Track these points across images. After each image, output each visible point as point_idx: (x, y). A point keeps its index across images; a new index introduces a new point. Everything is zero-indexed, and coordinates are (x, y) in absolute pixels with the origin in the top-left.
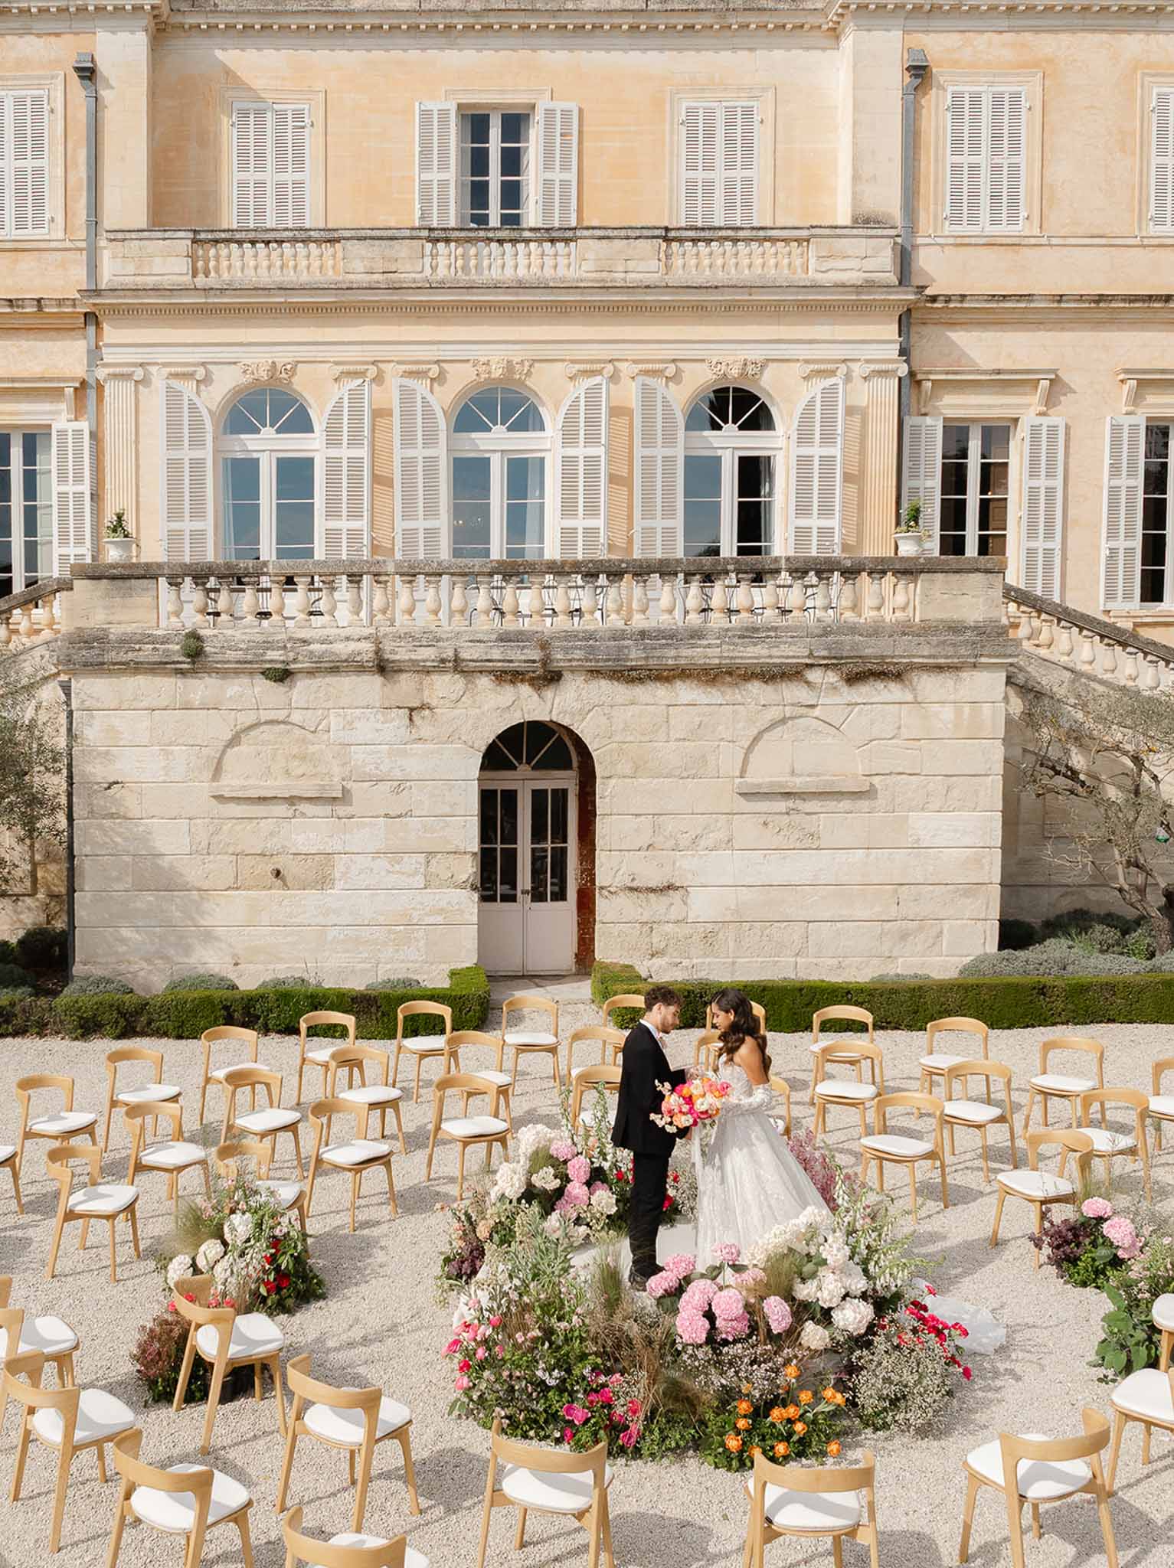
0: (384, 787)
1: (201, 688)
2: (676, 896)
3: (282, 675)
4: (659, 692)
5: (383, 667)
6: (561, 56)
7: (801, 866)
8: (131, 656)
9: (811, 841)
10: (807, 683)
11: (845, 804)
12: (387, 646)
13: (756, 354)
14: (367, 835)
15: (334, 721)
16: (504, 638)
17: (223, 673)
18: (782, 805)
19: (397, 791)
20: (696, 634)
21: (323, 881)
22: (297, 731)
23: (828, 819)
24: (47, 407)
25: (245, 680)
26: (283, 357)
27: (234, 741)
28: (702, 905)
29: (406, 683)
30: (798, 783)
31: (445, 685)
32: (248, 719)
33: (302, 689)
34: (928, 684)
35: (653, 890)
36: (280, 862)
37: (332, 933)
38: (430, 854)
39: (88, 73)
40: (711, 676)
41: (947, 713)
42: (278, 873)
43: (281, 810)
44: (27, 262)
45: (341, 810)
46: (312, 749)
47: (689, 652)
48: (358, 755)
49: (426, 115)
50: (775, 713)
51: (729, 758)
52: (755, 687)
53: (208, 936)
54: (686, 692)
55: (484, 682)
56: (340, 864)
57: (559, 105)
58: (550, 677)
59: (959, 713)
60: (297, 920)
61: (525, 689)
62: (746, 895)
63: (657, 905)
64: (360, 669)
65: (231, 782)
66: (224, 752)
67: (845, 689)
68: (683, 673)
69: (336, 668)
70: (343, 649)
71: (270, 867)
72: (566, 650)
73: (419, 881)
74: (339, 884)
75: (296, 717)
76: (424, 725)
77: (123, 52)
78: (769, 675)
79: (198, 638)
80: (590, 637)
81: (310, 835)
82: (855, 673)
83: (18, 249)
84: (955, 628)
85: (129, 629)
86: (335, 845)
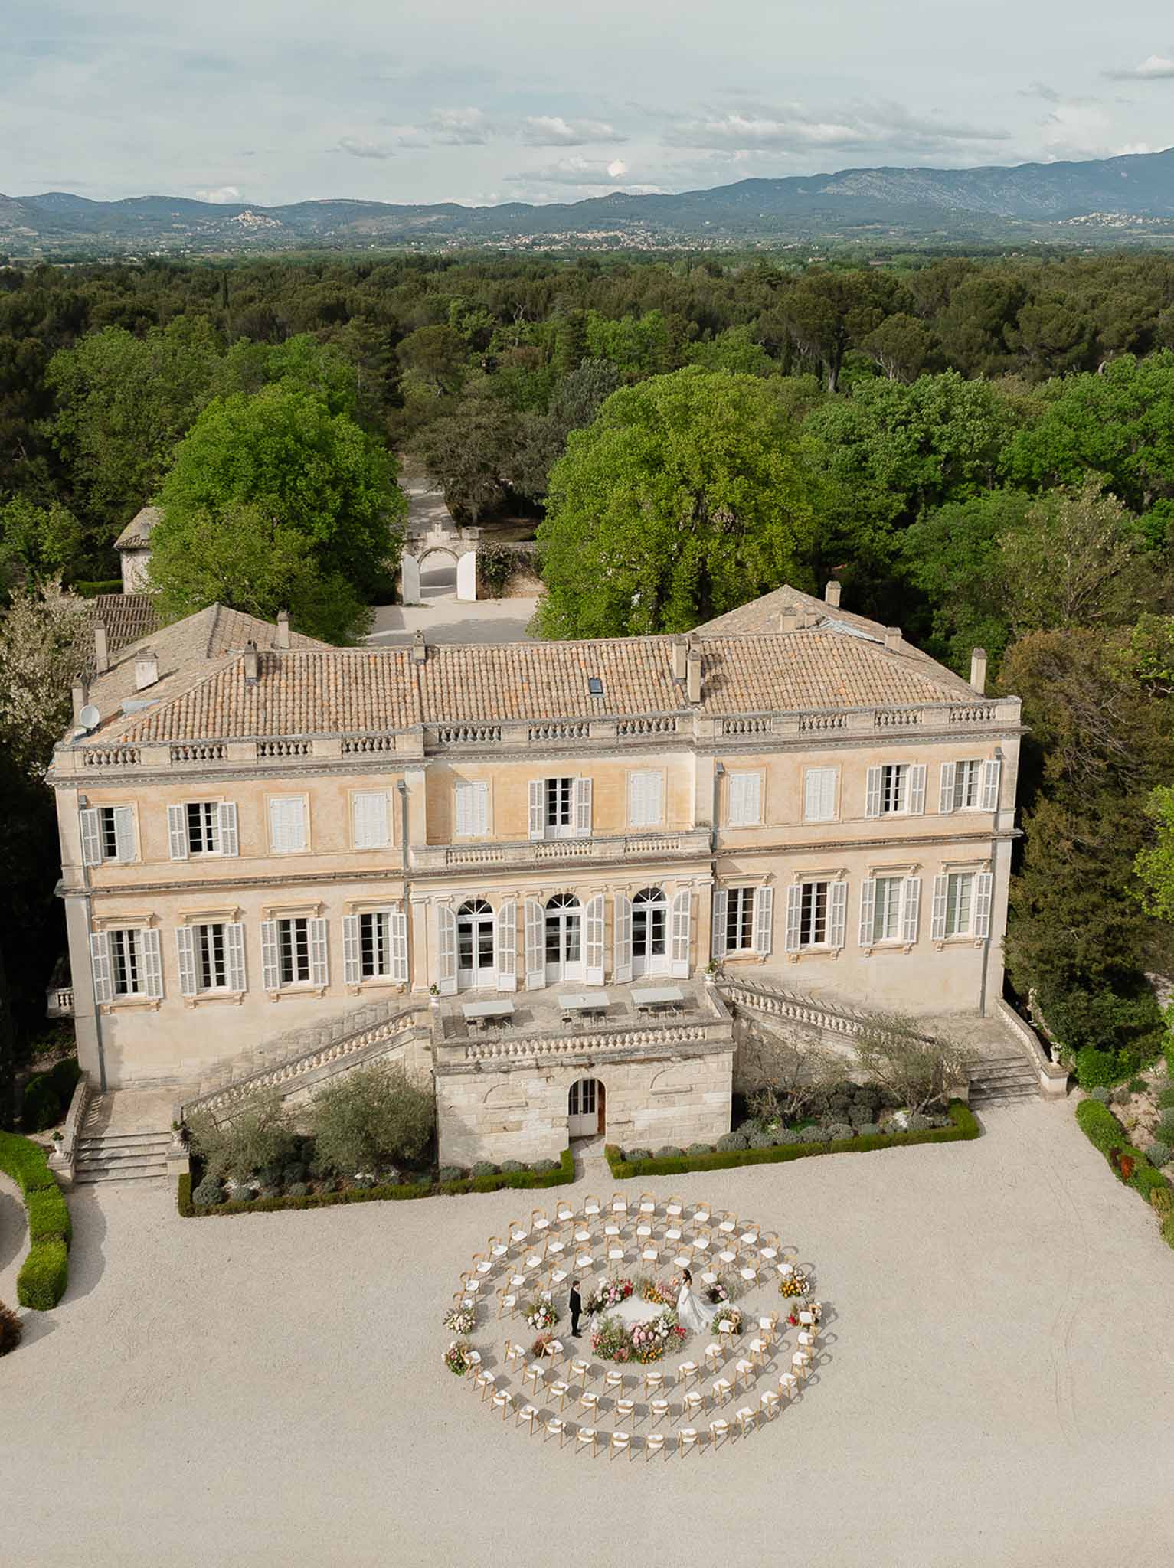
0: (539, 1100)
1: (480, 1077)
2: (630, 1124)
3: (506, 1072)
4: (626, 1067)
5: (538, 1067)
6: (585, 761)
7: (670, 1112)
8: (457, 1071)
9: (673, 1104)
10: (671, 1061)
11: (682, 1094)
12: (541, 1061)
13: (659, 880)
14: (532, 1115)
15: (523, 1083)
16: (576, 1056)
17: (488, 1073)
18: (664, 1095)
19: (543, 1100)
20: (637, 1050)
21: (519, 1129)
22: (511, 1087)
23: (677, 1098)
24: (383, 907)
25: (494, 1074)
26: (481, 892)
27: (491, 1091)
28: (639, 1126)
29: (545, 1070)
30: (669, 1089)
31: (557, 1071)
32: (495, 1085)
33: (511, 1076)
34: (708, 1058)
35: (622, 1123)
36: (505, 1125)
38: (553, 1118)
39: (402, 788)
40: (640, 1062)
41: (715, 1065)
42: (504, 1128)
43: (505, 1110)
44: (379, 856)
45: (525, 1108)
46: (515, 1091)
47: (635, 1057)
48: (530, 1092)
49: (533, 786)
50: (660, 1071)
51: (647, 1083)
52: (655, 1063)
53: (482, 1148)
54: (633, 1066)
55: (571, 1068)
56: (524, 1123)
57: (583, 779)
58: (592, 1065)
59: (718, 1065)
60: (511, 1141)
61: (583, 1070)
62: (653, 1121)
63: (625, 1127)
64: (531, 1068)
65: (490, 1103)
66: (487, 1095)
67: (683, 1062)
68: (633, 1061)
69: (524, 1068)
70: (525, 1063)
71: (502, 1126)
72: (597, 1059)
73: (550, 1126)
74: (525, 1129)
75: (510, 1083)
76: (551, 1082)
77: (416, 779)
78: (659, 1060)
79: (478, 1063)
80: (603, 1053)
81: (515, 1116)
82: (687, 1057)
83: (376, 851)
84: (717, 1042)
85: (457, 1061)
86: (523, 1118)
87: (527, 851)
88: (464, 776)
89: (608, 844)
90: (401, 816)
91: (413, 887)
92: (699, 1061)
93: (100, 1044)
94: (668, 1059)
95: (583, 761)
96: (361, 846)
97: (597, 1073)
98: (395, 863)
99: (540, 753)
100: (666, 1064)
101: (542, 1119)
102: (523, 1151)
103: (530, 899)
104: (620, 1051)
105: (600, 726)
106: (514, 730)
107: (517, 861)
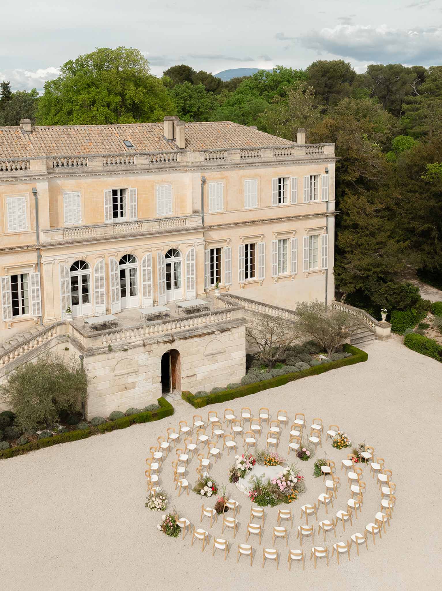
0: (144, 367)
1: (111, 355)
2: (195, 376)
3: (125, 350)
4: (191, 340)
5: (144, 345)
7: (214, 366)
8: (99, 352)
9: (216, 361)
10: (215, 334)
11: (222, 354)
12: (145, 341)
13: (176, 244)
14: (142, 377)
15: (135, 357)
16: (165, 336)
17: (115, 352)
18: (211, 356)
19: (147, 367)
20: (197, 329)
21: (134, 387)
22: (129, 360)
23: (218, 357)
25: (119, 352)
26: (84, 255)
27: (117, 364)
28: (199, 377)
29: (148, 347)
30: (214, 352)
31: (154, 347)
32: (119, 359)
33: (129, 352)
34: (233, 330)
35: (190, 376)
36: (126, 385)
37: (136, 397)
38: (153, 378)
39: (35, 193)
40: (199, 336)
41: (237, 335)
42: (126, 388)
43: (126, 376)
44: (22, 237)
45: (137, 373)
46: (131, 362)
47: (196, 333)
48: (140, 362)
49: (106, 192)
50: (210, 340)
51: (202, 350)
52: (207, 336)
54: (195, 339)
55: (162, 344)
56: (137, 383)
57: (133, 189)
58: (174, 341)
59: (239, 334)
60: (129, 396)
61: (169, 344)
62: (206, 373)
63: (192, 379)
64: (140, 346)
65: (117, 372)
66: (115, 367)
67: (221, 334)
68: (195, 336)
69: (136, 347)
70: (137, 343)
71: (124, 387)
72: (176, 336)
73: (151, 383)
74: (137, 387)
75: (128, 357)
76: (151, 354)
77: (42, 187)
78: (209, 334)
79: (110, 346)
80: (180, 332)
81: (131, 379)
82: (223, 331)
83: (20, 234)
84: (237, 320)
85: (97, 346)
86: (136, 380)
87: (108, 229)
89: (151, 223)
90: (34, 211)
91: (43, 254)
92: (229, 333)
94: (213, 333)
95: (132, 178)
97: (176, 346)
98: (31, 241)
99: (109, 173)
100: (213, 336)
101: (146, 379)
103: (111, 258)
104: (188, 330)
105: (140, 158)
106: (95, 160)
107: (103, 235)
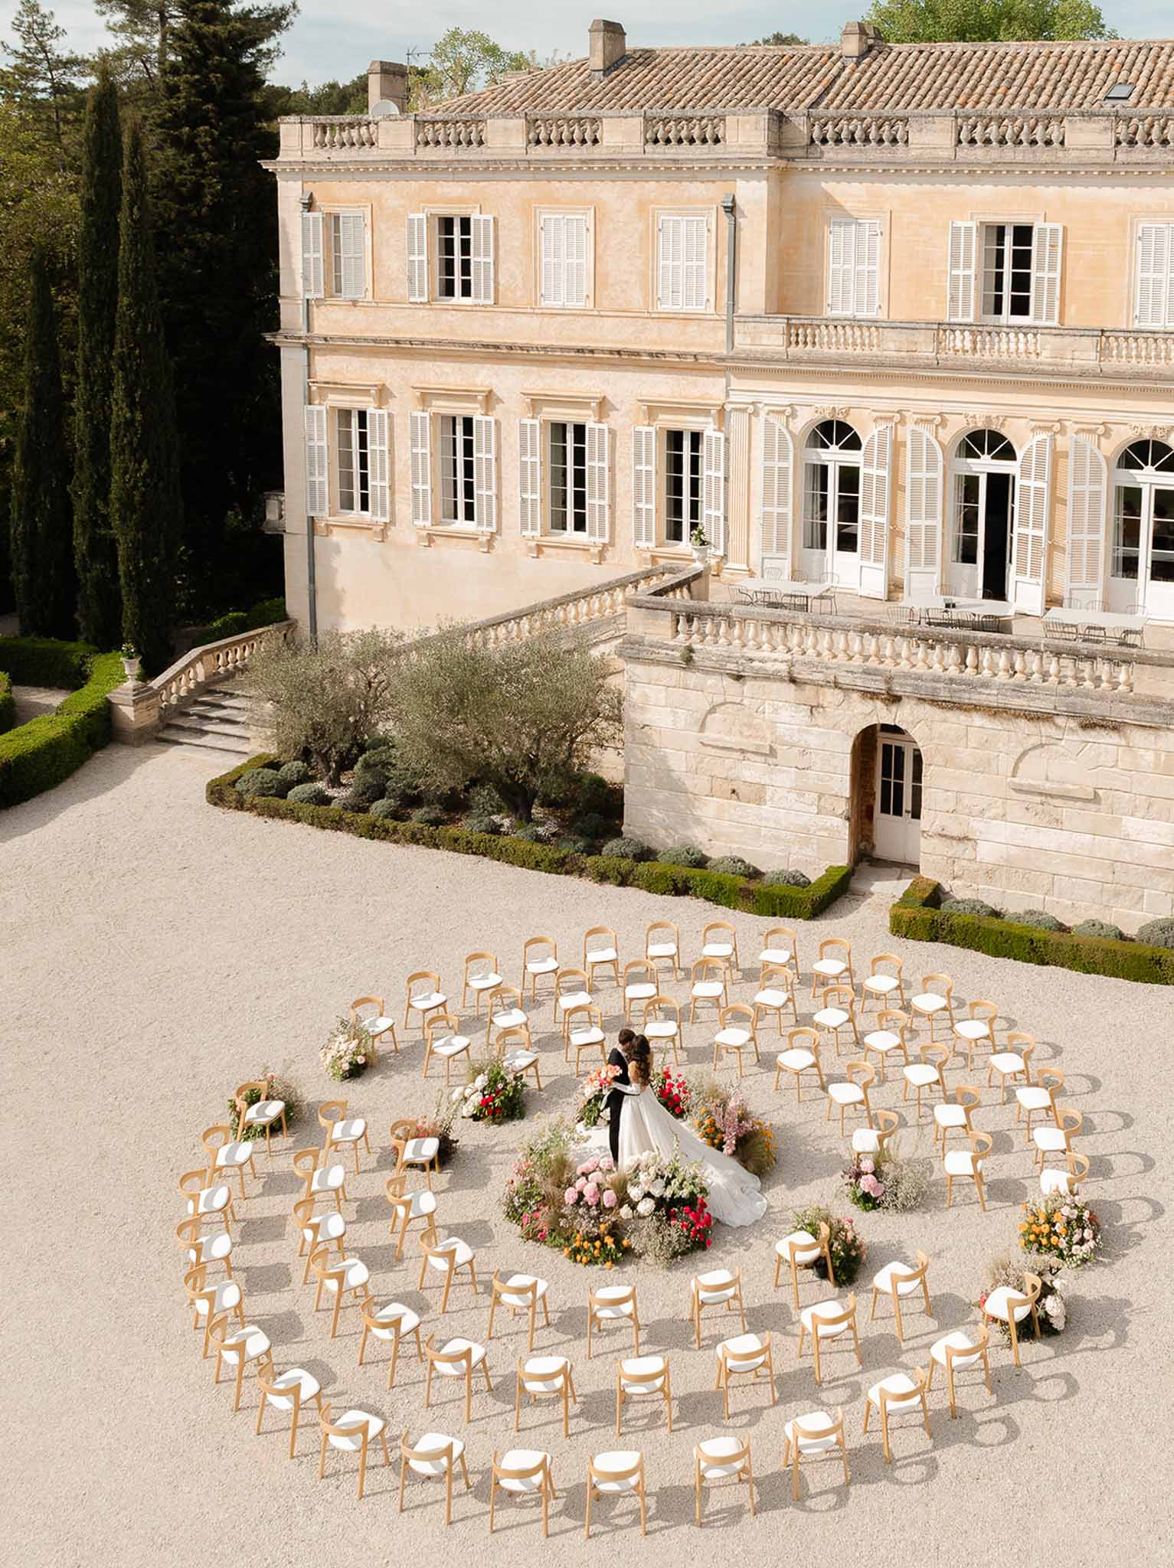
0: (795, 750)
1: (693, 678)
2: (969, 844)
3: (738, 678)
4: (962, 717)
5: (793, 681)
6: (1053, 190)
7: (1048, 838)
8: (654, 656)
9: (1057, 823)
10: (1054, 724)
11: (1079, 804)
12: (795, 670)
13: (1161, 422)
14: (783, 778)
15: (768, 709)
16: (867, 672)
17: (703, 672)
18: (1038, 799)
19: (804, 753)
20: (985, 685)
21: (760, 800)
22: (746, 710)
23: (1067, 811)
24: (702, 419)
25: (718, 678)
26: (840, 404)
27: (712, 710)
29: (808, 690)
30: (1048, 786)
31: (830, 696)
32: (719, 699)
33: (749, 686)
34: (1137, 737)
35: (952, 838)
36: (735, 785)
37: (763, 831)
38: (821, 794)
39: (731, 210)
40: (995, 712)
42: (734, 791)
43: (736, 756)
44: (693, 328)
45: (771, 760)
46: (755, 721)
47: (977, 697)
48: (781, 729)
49: (956, 230)
50: (1034, 740)
51: (1006, 764)
52: (1022, 723)
53: (698, 821)
54: (978, 719)
55: (855, 696)
56: (769, 791)
57: (1049, 226)
58: (896, 699)
59: (1157, 757)
60: (745, 821)
61: (879, 704)
62: (1014, 851)
63: (958, 848)
64: (782, 680)
65: (709, 735)
66: (706, 716)
67: (1080, 731)
68: (976, 708)
69: (768, 677)
70: (770, 667)
71: (731, 787)
72: (901, 685)
73: (814, 809)
74: (769, 803)
75: (746, 702)
76: (819, 717)
77: (753, 194)
78: (1032, 717)
79: (691, 650)
80: (919, 678)
81: (752, 772)
82: (1087, 724)
83: (687, 318)
85: (655, 638)
86: (766, 780)
88: (848, 206)
89: (1068, 339)
90: (726, 261)
92: (1113, 738)
93: (312, 579)
94: (1051, 719)
95: (1049, 191)
96: (666, 307)
97: (908, 718)
98: (711, 341)
99: (971, 173)
100: (1046, 729)
101: (801, 791)
102: (767, 848)
103: (921, 428)
104: (952, 681)
105: (1084, 125)
106: (929, 126)
107: (903, 354)
